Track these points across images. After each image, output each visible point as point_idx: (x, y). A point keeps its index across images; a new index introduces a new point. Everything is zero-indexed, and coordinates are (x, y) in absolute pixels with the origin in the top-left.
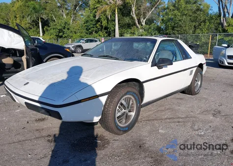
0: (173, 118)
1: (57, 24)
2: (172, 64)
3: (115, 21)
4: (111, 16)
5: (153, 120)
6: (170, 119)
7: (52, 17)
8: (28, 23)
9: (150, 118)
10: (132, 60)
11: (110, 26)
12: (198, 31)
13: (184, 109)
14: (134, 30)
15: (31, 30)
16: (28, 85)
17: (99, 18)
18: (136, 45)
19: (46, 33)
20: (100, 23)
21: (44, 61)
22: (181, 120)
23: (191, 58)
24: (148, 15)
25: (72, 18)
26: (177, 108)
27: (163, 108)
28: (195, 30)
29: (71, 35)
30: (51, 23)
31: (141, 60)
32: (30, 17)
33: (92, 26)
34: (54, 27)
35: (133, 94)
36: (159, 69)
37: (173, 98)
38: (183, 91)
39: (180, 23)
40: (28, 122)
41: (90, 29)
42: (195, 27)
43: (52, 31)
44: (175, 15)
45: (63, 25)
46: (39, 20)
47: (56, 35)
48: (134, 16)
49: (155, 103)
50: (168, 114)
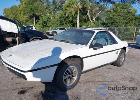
0: (103, 82)
1: (44, 18)
2: (103, 47)
3: (77, 17)
4: (75, 15)
5: (90, 82)
6: (100, 82)
7: (41, 14)
8: (27, 17)
9: (88, 81)
10: (77, 43)
11: (74, 20)
12: (128, 25)
13: (111, 76)
14: (88, 24)
15: (29, 22)
16: (11, 56)
17: (68, 16)
18: (84, 34)
19: (37, 23)
20: (68, 19)
21: (30, 40)
22: (107, 83)
23: (117, 43)
24: (97, 15)
25: (52, 15)
26: (107, 74)
27: (97, 74)
28: (126, 25)
29: (51, 25)
30: (40, 18)
31: (83, 44)
32: (28, 14)
33: (63, 20)
34: (42, 20)
35: (76, 65)
36: (94, 50)
37: (105, 68)
38: (112, 64)
39: (117, 20)
40: (12, 78)
41: (62, 22)
42: (126, 23)
43: (40, 22)
44: (114, 15)
45: (47, 19)
46: (33, 16)
47: (42, 25)
48: (89, 15)
49: (93, 71)
50: (100, 79)
